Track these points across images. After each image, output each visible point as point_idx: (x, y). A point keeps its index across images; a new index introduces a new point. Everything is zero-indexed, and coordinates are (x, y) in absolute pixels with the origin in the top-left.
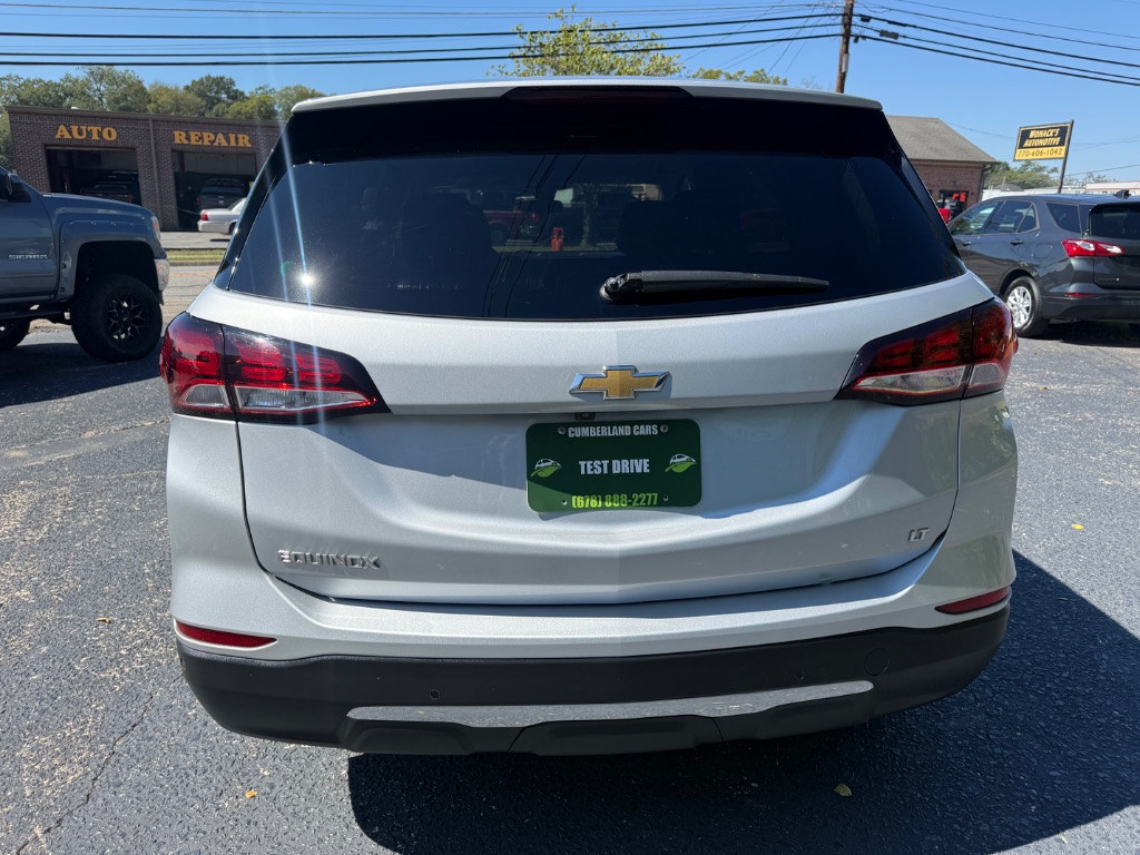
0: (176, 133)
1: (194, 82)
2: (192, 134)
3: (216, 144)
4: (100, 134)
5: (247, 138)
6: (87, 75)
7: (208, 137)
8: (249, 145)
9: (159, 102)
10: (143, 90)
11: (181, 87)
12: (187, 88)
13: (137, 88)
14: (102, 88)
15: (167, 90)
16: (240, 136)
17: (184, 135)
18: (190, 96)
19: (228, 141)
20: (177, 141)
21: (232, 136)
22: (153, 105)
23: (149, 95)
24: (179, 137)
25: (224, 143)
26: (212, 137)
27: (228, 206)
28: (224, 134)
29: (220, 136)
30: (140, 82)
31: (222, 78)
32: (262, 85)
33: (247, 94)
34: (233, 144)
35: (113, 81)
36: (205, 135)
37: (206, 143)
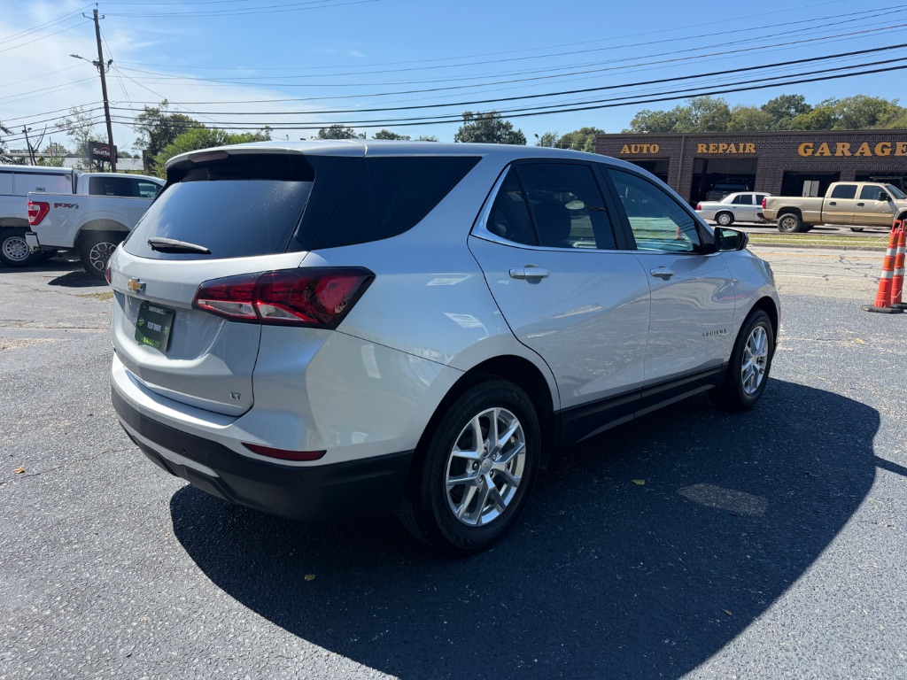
0: (700, 145)
1: (771, 101)
2: (711, 145)
3: (728, 152)
4: (648, 149)
5: (753, 146)
6: (690, 105)
7: (722, 147)
8: (753, 151)
9: (737, 120)
10: (727, 113)
11: (759, 106)
12: (764, 108)
13: (722, 111)
14: (699, 114)
15: (746, 110)
16: (748, 145)
17: (705, 146)
18: (765, 113)
19: (737, 149)
20: (699, 151)
21: (742, 145)
22: (732, 123)
23: (731, 116)
24: (701, 148)
25: (734, 151)
26: (726, 146)
27: (719, 199)
28: (735, 144)
29: (732, 145)
30: (726, 106)
31: (794, 96)
32: (827, 99)
33: (813, 107)
34: (741, 151)
35: (709, 108)
36: (721, 145)
37: (721, 151)
